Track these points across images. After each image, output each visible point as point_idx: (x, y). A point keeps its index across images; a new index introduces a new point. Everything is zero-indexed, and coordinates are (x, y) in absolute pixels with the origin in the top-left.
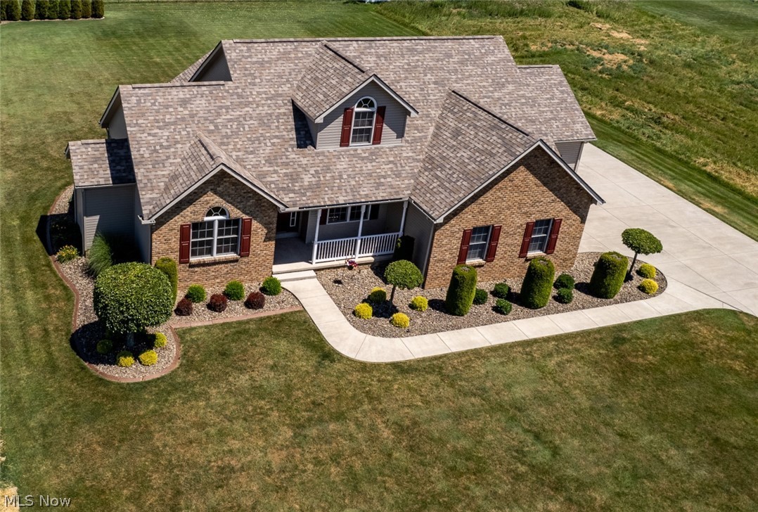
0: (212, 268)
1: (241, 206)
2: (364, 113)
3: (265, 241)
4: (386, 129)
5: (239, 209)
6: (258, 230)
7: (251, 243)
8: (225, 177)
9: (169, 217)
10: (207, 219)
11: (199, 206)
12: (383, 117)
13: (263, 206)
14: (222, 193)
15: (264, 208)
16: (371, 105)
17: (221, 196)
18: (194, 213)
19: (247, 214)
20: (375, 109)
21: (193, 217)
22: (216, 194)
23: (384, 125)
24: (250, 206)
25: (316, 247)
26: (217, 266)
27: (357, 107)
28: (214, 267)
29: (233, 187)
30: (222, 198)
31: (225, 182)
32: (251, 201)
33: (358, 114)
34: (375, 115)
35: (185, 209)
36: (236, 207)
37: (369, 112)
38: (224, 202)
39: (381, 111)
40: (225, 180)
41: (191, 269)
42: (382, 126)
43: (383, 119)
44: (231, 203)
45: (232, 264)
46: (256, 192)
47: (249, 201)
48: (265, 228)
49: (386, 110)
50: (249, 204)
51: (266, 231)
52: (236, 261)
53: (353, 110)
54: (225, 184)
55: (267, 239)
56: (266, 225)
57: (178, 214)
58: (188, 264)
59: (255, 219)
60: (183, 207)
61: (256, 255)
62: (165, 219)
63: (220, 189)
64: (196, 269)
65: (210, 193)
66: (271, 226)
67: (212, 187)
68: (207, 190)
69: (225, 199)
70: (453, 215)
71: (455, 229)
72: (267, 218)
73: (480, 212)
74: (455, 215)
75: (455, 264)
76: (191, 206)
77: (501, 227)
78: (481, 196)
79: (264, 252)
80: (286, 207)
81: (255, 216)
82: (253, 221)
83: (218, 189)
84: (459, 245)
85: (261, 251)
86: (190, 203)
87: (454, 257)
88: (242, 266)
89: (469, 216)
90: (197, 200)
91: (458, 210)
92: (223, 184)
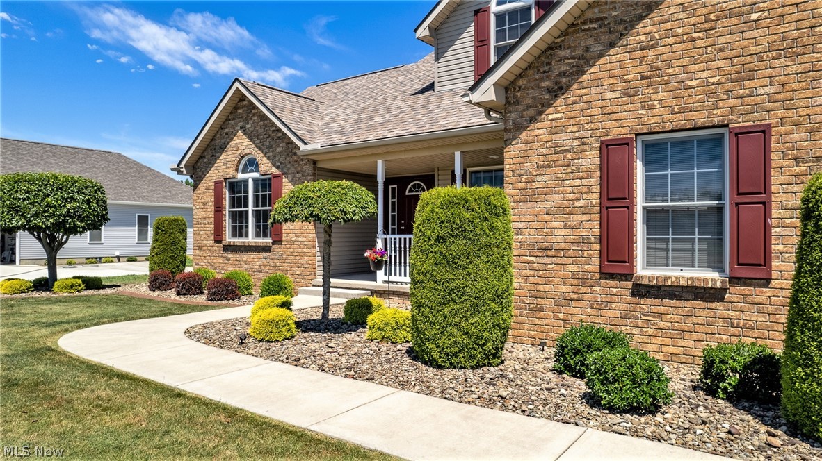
1: (271, 154)
2: (513, 14)
5: (269, 158)
9: (206, 170)
10: (241, 176)
11: (230, 155)
14: (251, 132)
17: (250, 137)
18: (226, 163)
19: (278, 167)
20: (531, 2)
21: (226, 170)
22: (245, 134)
24: (280, 153)
26: (248, 254)
27: (498, 4)
29: (262, 123)
30: (251, 140)
31: (254, 115)
32: (280, 145)
33: (501, 17)
34: (534, 11)
35: (218, 158)
36: (266, 155)
38: (254, 147)
40: (253, 111)
41: (225, 254)
44: (260, 149)
45: (264, 254)
47: (278, 146)
50: (278, 150)
52: (266, 249)
53: (487, 10)
57: (213, 166)
58: (222, 245)
59: (286, 175)
60: (217, 155)
61: (292, 243)
62: (203, 172)
64: (230, 255)
65: (240, 134)
67: (242, 124)
68: (237, 128)
69: (253, 143)
70: (549, 91)
71: (567, 139)
72: (300, 175)
73: (652, 76)
74: (558, 91)
75: (593, 267)
76: (224, 154)
77: (765, 131)
78: (641, 18)
79: (300, 239)
80: (306, 144)
81: (285, 170)
82: (284, 180)
83: (248, 126)
84: (594, 198)
85: (296, 236)
86: (223, 148)
87: (585, 239)
88: (276, 261)
89: (609, 95)
90: (228, 143)
91: (564, 74)
92: (251, 119)
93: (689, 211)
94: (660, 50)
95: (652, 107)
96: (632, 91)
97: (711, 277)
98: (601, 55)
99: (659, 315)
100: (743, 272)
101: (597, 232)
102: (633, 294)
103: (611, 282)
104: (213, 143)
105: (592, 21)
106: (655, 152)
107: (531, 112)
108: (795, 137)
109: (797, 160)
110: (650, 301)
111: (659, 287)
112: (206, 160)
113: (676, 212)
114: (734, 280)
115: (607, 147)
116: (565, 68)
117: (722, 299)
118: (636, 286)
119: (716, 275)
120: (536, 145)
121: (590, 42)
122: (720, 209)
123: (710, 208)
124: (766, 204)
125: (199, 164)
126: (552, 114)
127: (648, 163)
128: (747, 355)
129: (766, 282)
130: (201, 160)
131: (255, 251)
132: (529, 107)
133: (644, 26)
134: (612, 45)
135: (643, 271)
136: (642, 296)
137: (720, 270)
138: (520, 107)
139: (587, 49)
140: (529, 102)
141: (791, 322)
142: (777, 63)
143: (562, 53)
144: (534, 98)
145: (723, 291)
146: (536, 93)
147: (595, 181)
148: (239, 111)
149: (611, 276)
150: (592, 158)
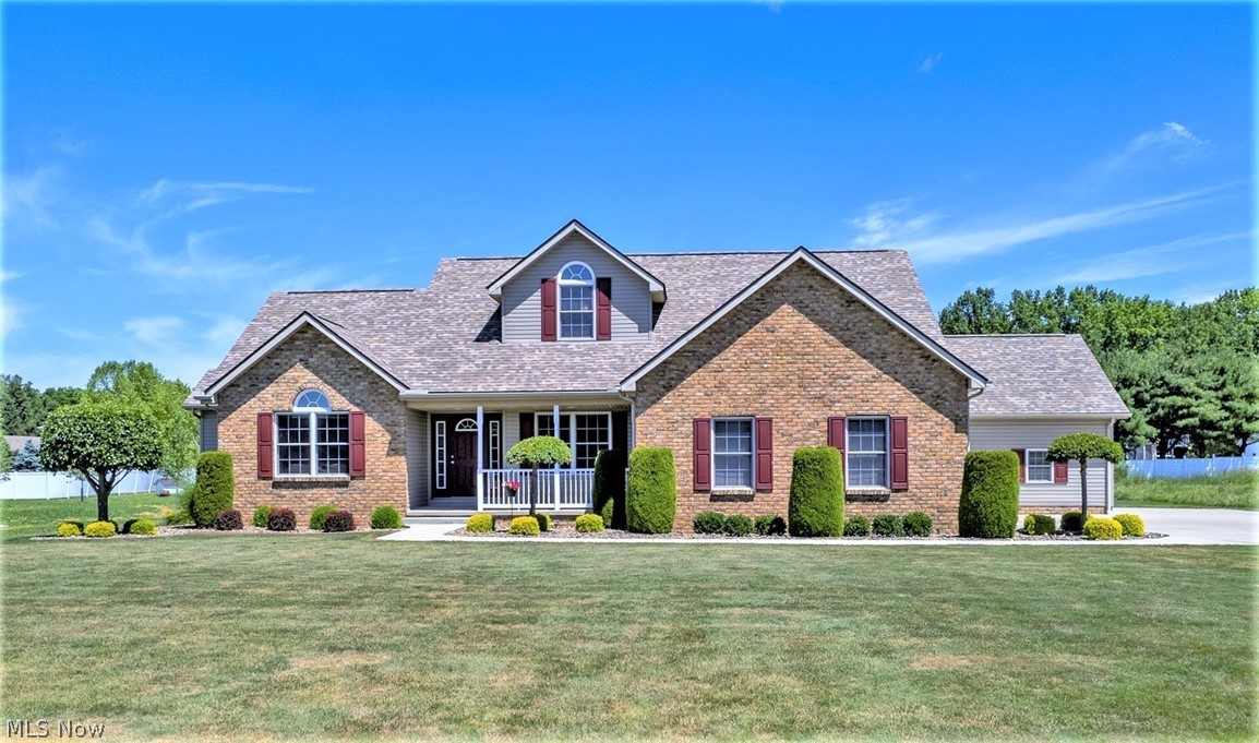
0: (309, 493)
1: (347, 391)
2: (576, 289)
3: (388, 455)
4: (617, 316)
5: (344, 395)
6: (375, 435)
7: (367, 457)
8: (320, 342)
9: (241, 400)
10: (297, 410)
11: (283, 387)
12: (608, 293)
13: (382, 394)
14: (318, 366)
15: (382, 397)
16: (587, 276)
17: (316, 372)
18: (276, 395)
19: (357, 405)
20: (593, 282)
21: (275, 402)
22: (307, 368)
23: (613, 309)
24: (361, 391)
25: (480, 478)
26: (315, 491)
27: (562, 278)
28: (312, 491)
29: (334, 359)
30: (317, 375)
31: (321, 349)
32: (362, 384)
33: (565, 289)
34: (594, 292)
35: (263, 388)
36: (339, 391)
37: (585, 287)
38: (320, 381)
39: (604, 285)
40: (319, 346)
41: (277, 491)
42: (609, 310)
43: (610, 298)
44: (330, 384)
45: (339, 490)
46: (368, 368)
47: (358, 384)
48: (387, 431)
49: (612, 284)
50: (358, 387)
51: (390, 438)
52: (344, 484)
53: (554, 282)
54: (320, 353)
55: (393, 451)
56: (390, 426)
57: (254, 396)
58: (271, 482)
59: (370, 413)
60: (261, 385)
61: (377, 479)
62: (236, 402)
63: (313, 360)
64: (284, 492)
65: (299, 366)
66: (397, 429)
67: (302, 356)
68: (294, 360)
69: (321, 378)
70: (664, 387)
71: (675, 415)
72: (389, 414)
73: (720, 386)
74: (669, 388)
75: (690, 487)
76: (272, 385)
77: (770, 420)
78: (715, 355)
79: (390, 474)
80: (408, 388)
81: (369, 408)
82: (366, 418)
83: (311, 360)
84: (690, 449)
85: (384, 471)
86: (271, 379)
87: (685, 472)
88: (355, 495)
89: (698, 394)
90: (280, 375)
91: (673, 379)
92: (317, 353)
93: (735, 457)
94: (723, 374)
95: (720, 403)
96: (709, 393)
97: (748, 490)
98: (694, 372)
99: (723, 510)
100: (761, 486)
101: (692, 467)
102: (711, 500)
103: (700, 495)
104: (254, 371)
105: (689, 352)
106: (720, 426)
107: (653, 398)
108: (782, 424)
109: (783, 435)
110: (720, 503)
111: (723, 496)
112: (240, 389)
113: (730, 457)
114: (758, 491)
115: (696, 422)
116: (673, 375)
117: (752, 500)
118: (712, 496)
119: (749, 489)
120: (656, 417)
121: (688, 363)
122: (750, 456)
123: (745, 455)
124: (771, 455)
125: (227, 393)
126: (665, 400)
127: (716, 432)
128: (772, 518)
129: (771, 491)
130: (232, 388)
131: (325, 487)
132: (652, 395)
133: (716, 360)
134: (700, 367)
135: (715, 488)
136: (715, 501)
137: (750, 485)
138: (646, 394)
139: (686, 367)
140: (652, 392)
141: (791, 499)
142: (775, 389)
143: (672, 367)
144: (655, 390)
145: (753, 496)
146: (656, 387)
147: (690, 440)
148: (297, 343)
149: (700, 491)
150: (688, 428)
